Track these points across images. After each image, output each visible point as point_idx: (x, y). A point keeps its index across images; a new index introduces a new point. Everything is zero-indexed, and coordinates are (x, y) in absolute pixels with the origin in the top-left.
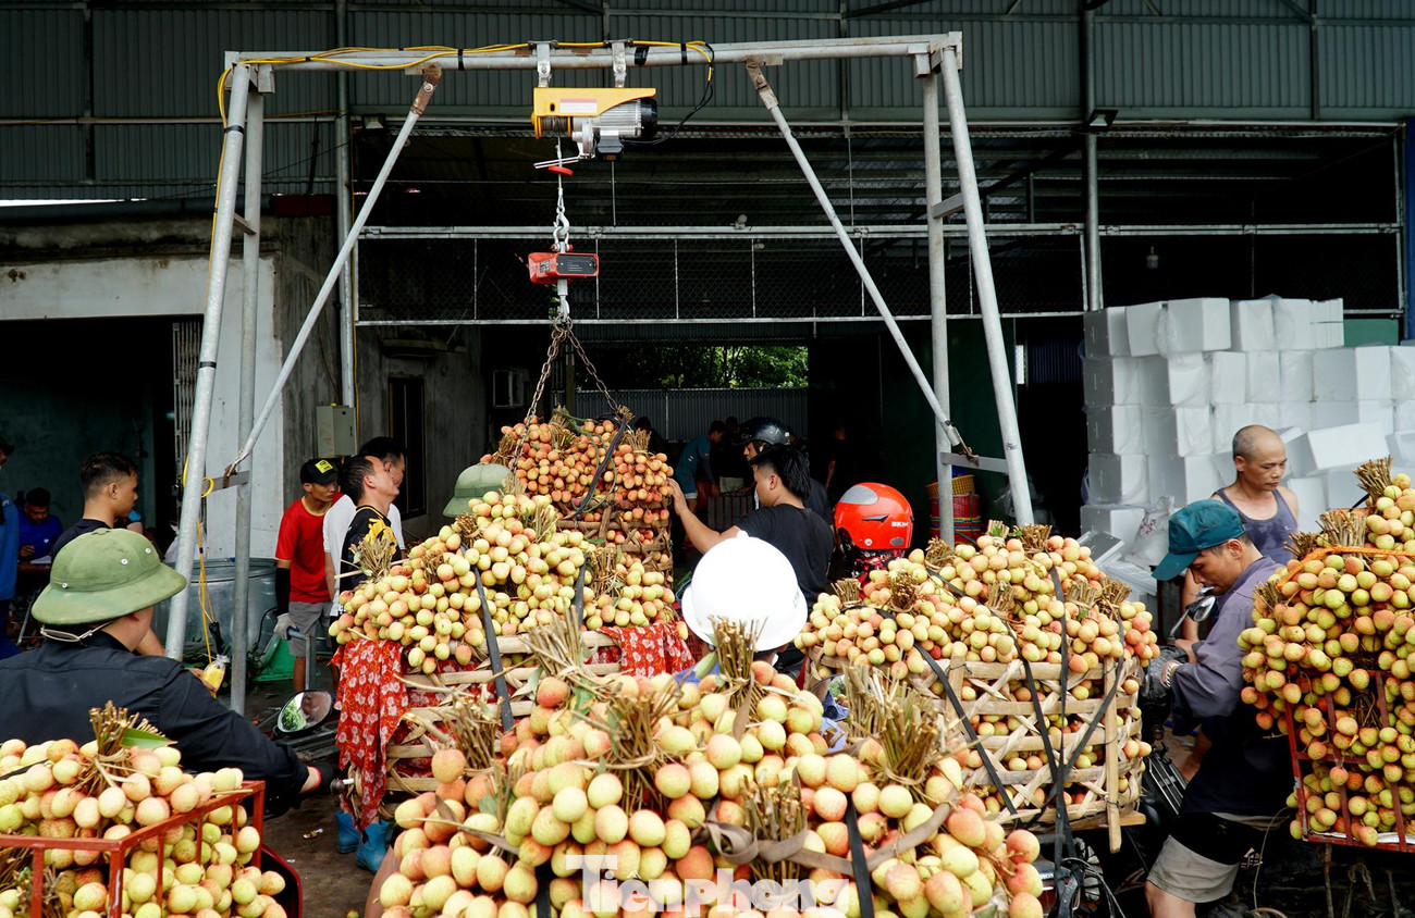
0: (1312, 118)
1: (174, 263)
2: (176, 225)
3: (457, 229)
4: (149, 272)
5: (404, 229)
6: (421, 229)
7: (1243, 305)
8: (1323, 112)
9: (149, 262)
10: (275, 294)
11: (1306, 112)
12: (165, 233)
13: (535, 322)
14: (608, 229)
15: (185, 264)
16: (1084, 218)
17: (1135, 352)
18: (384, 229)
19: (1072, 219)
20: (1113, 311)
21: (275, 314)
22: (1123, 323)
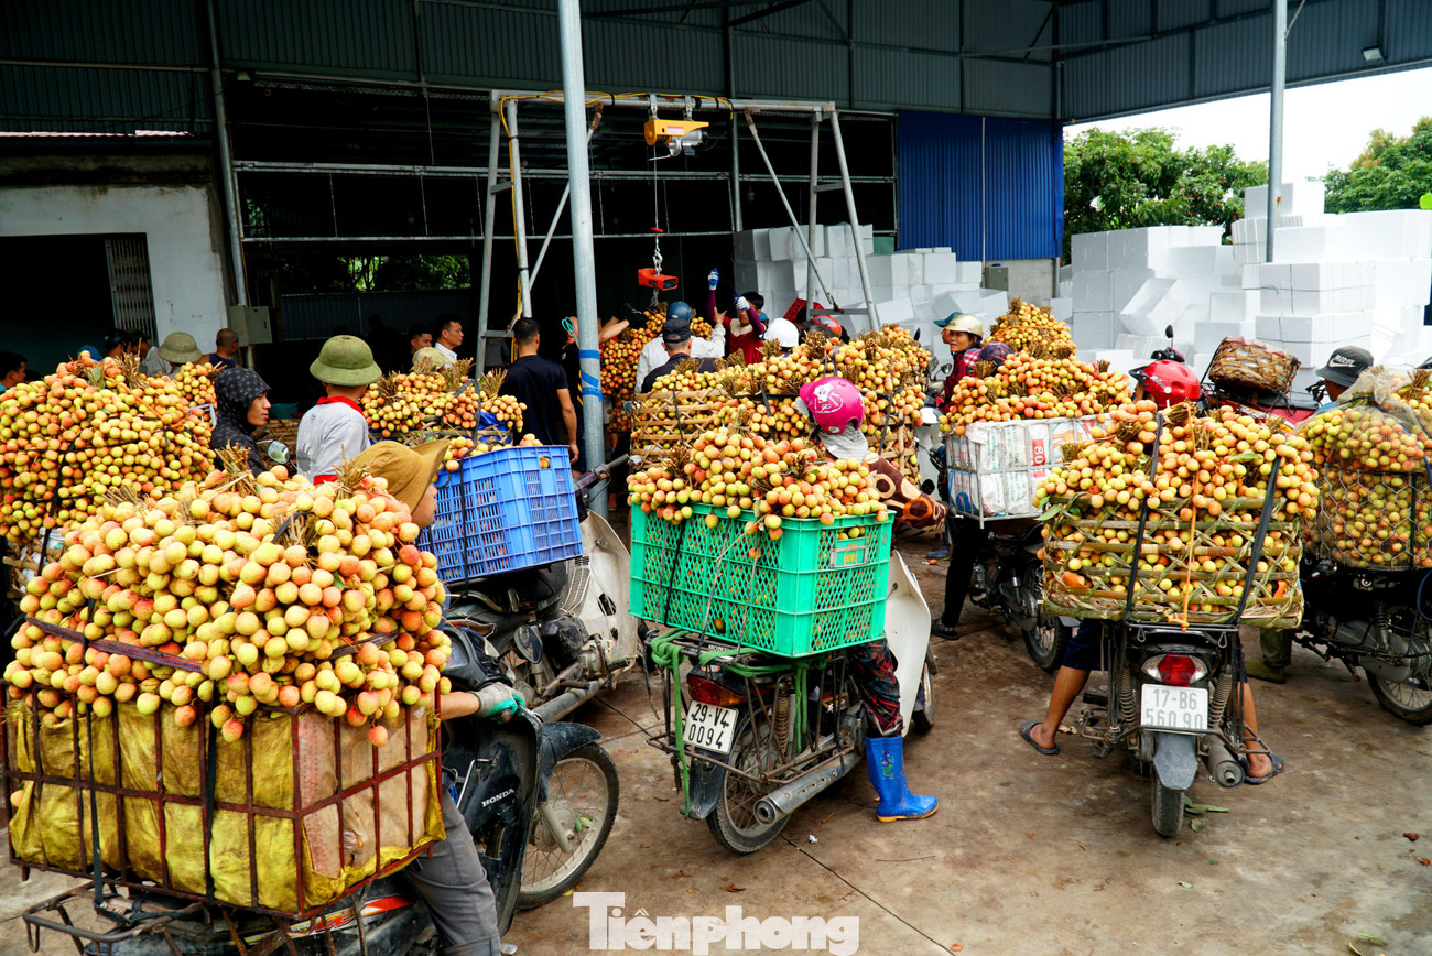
0: (850, 108)
1: (112, 191)
2: (112, 158)
3: (315, 165)
4: (89, 198)
5: (273, 164)
6: (287, 165)
7: (830, 228)
8: (857, 104)
9: (88, 189)
10: (210, 217)
11: (846, 104)
12: (101, 164)
13: (382, 238)
14: (429, 168)
15: (124, 191)
16: (731, 169)
17: (775, 257)
18: (257, 163)
19: (722, 169)
20: (756, 232)
21: (211, 234)
22: (766, 240)
